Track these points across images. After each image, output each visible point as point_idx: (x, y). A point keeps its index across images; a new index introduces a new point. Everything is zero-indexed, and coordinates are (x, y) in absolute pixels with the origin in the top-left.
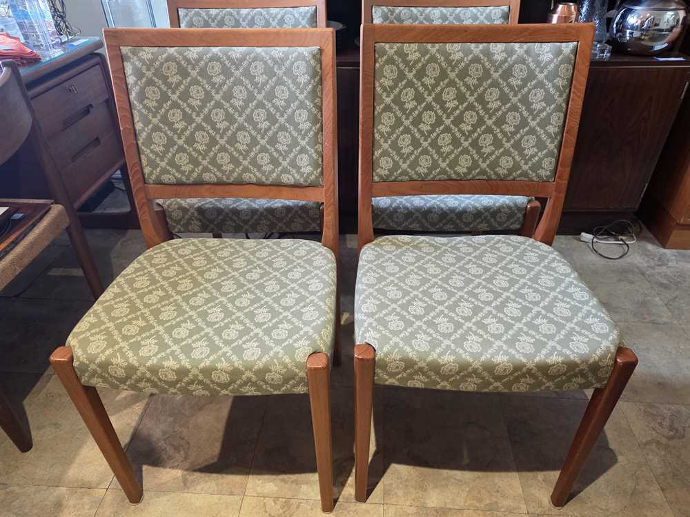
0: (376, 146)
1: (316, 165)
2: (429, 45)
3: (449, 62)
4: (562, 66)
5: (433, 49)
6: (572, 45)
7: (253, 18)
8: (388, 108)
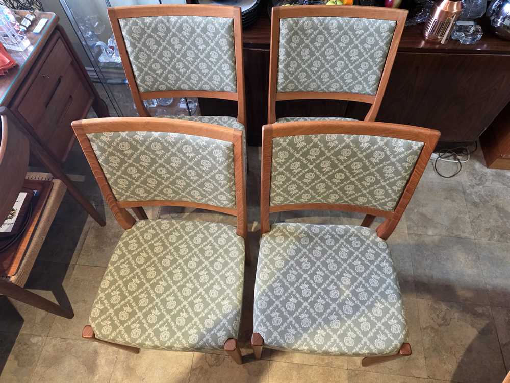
0: (272, 191)
1: (231, 201)
2: (314, 136)
3: (327, 147)
4: (410, 156)
5: (315, 138)
6: (420, 144)
7: (181, 25)
8: (281, 173)
